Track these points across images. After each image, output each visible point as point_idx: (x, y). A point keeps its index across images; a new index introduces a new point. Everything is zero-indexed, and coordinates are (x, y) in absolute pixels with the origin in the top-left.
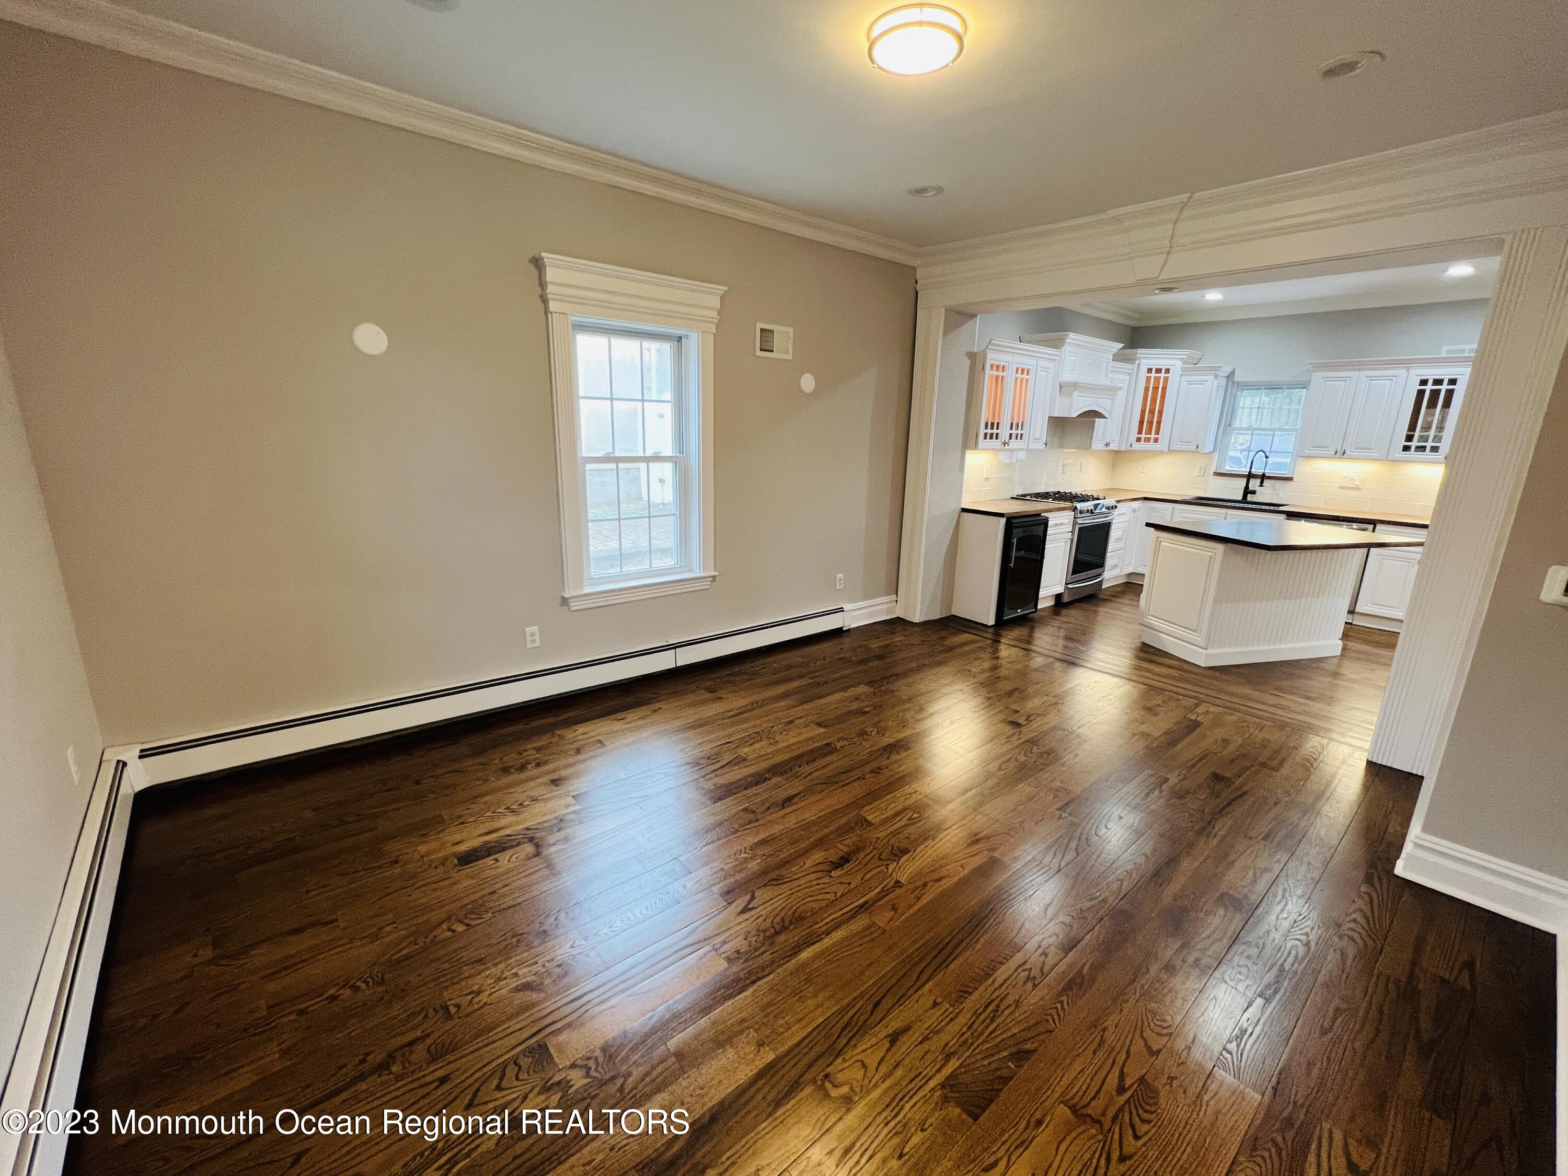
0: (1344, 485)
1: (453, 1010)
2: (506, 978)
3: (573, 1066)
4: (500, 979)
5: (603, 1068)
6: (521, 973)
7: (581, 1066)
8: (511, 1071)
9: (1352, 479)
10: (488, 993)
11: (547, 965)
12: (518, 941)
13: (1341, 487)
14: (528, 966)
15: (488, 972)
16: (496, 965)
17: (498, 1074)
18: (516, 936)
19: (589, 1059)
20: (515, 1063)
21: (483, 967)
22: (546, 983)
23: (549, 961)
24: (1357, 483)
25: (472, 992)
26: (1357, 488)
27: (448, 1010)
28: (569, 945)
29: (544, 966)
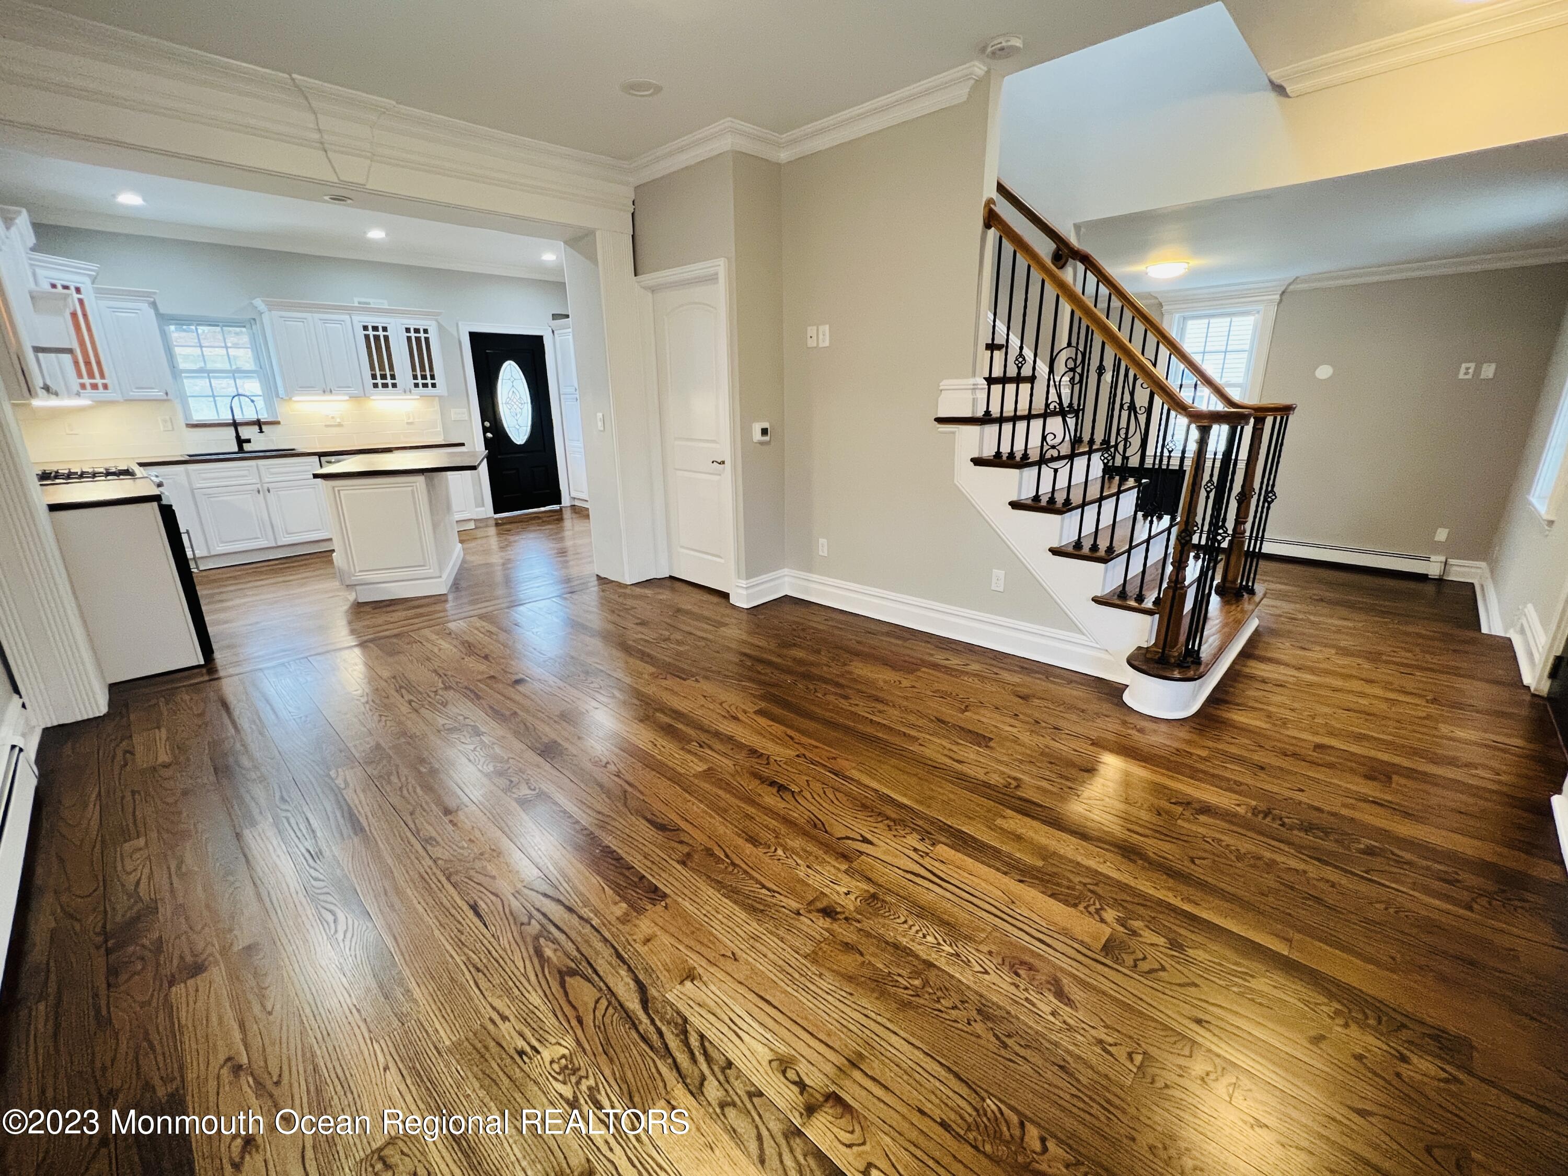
0: (328, 423)
1: (1138, 1059)
2: (1065, 1022)
3: (1102, 921)
4: (1070, 1028)
5: (1089, 901)
6: (1047, 1009)
7: (1100, 916)
8: (1144, 966)
9: (333, 418)
10: (1093, 1032)
11: (1022, 987)
12: (1009, 1036)
13: (327, 426)
14: (1034, 1005)
15: (1071, 1048)
16: (1056, 1044)
17: (1154, 975)
18: (1003, 1043)
19: (1090, 913)
20: (1136, 966)
21: (1068, 1058)
22: (1044, 978)
23: (1017, 987)
24: (338, 420)
25: (1105, 1050)
26: (340, 425)
27: (1142, 1063)
28: (986, 976)
29: (1026, 990)
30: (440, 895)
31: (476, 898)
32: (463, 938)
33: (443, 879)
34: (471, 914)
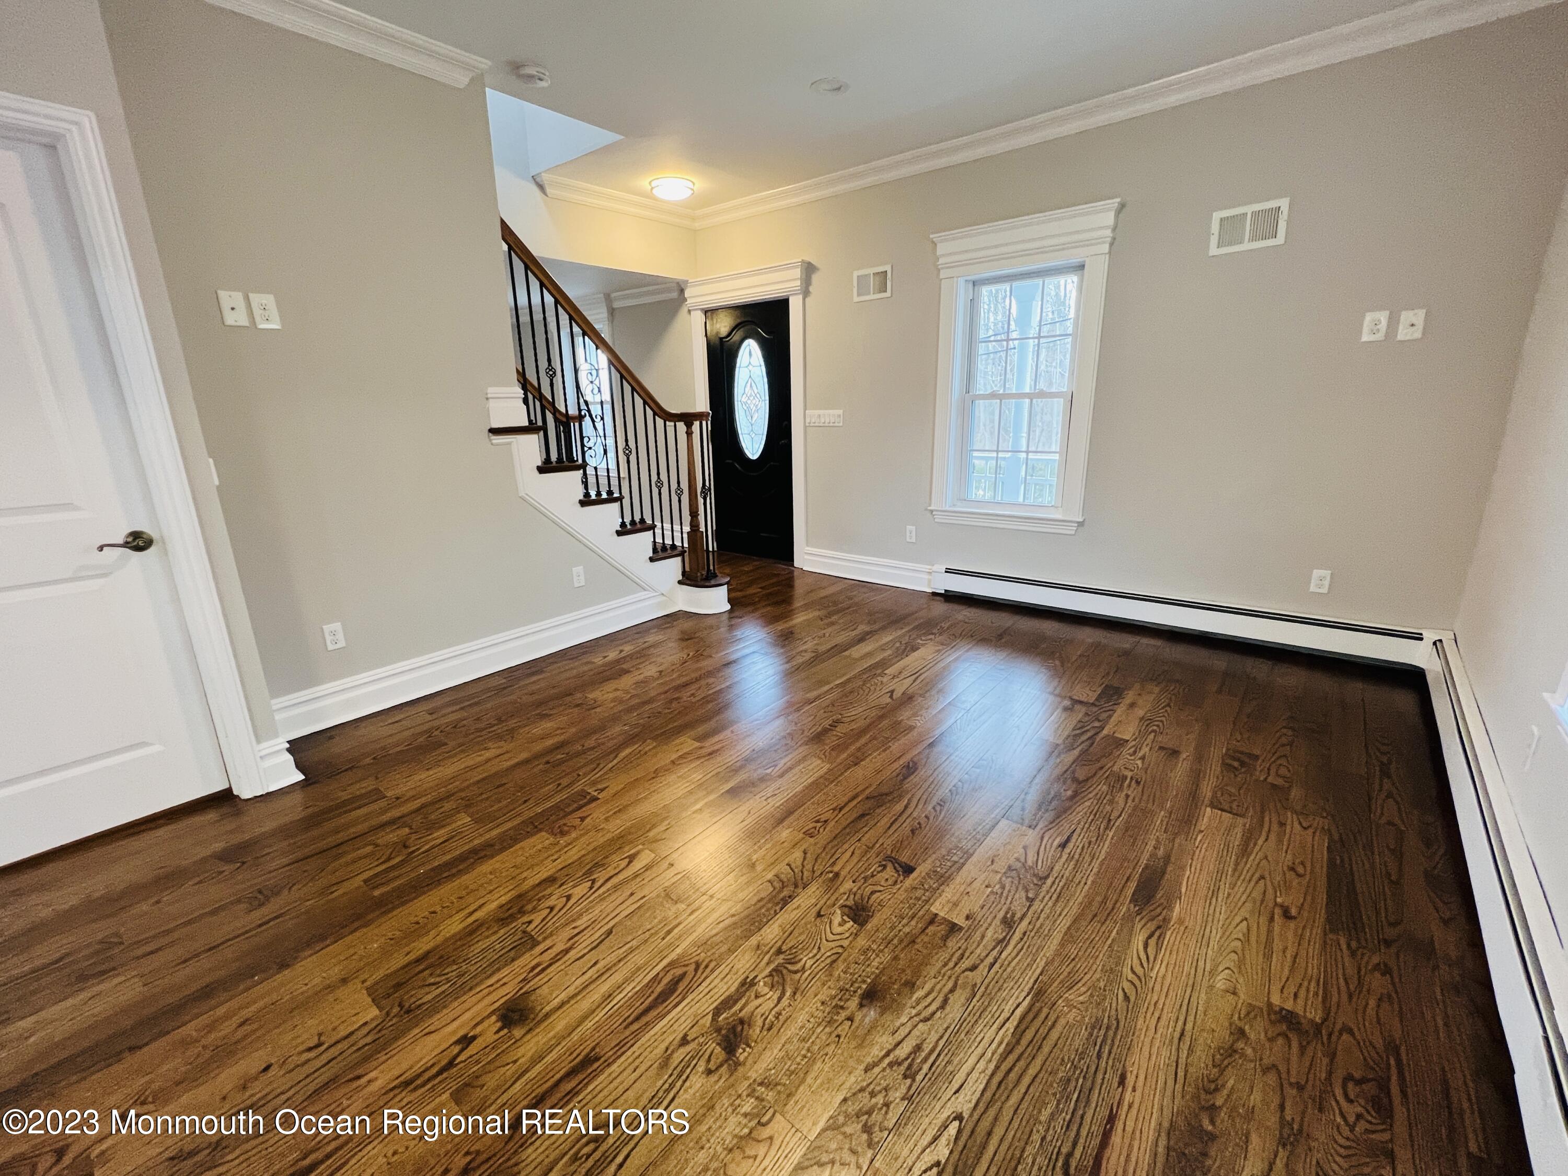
30: (1067, 874)
31: (1053, 849)
32: (1094, 839)
33: (1049, 881)
34: (1071, 845)
